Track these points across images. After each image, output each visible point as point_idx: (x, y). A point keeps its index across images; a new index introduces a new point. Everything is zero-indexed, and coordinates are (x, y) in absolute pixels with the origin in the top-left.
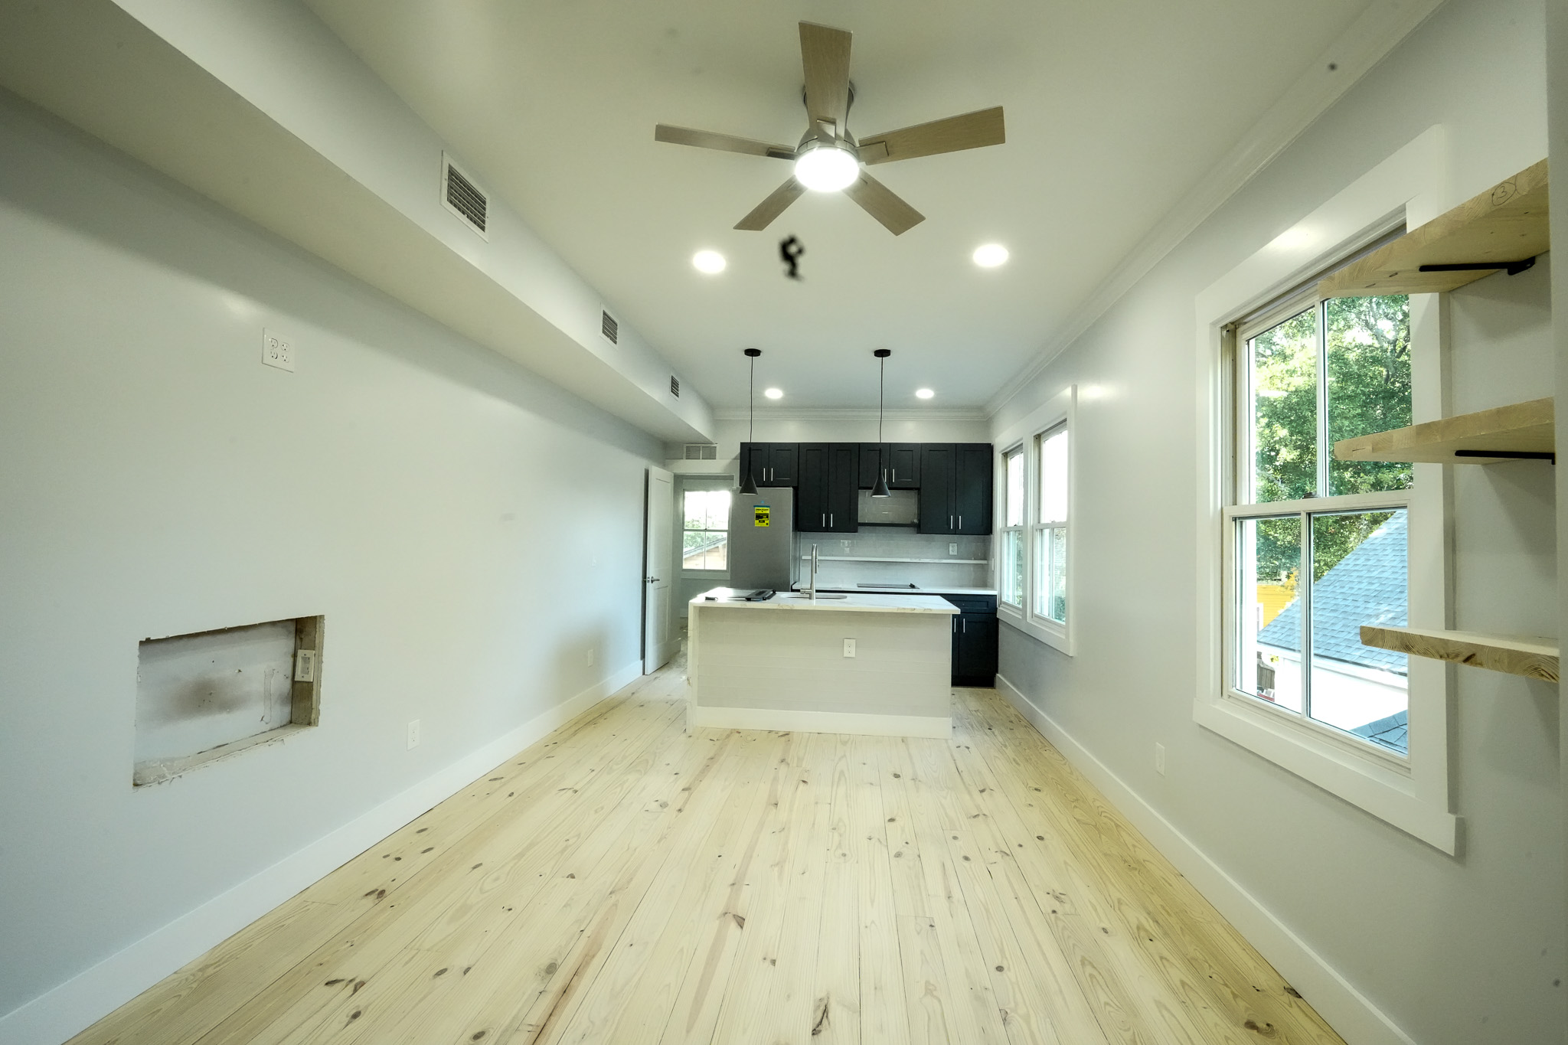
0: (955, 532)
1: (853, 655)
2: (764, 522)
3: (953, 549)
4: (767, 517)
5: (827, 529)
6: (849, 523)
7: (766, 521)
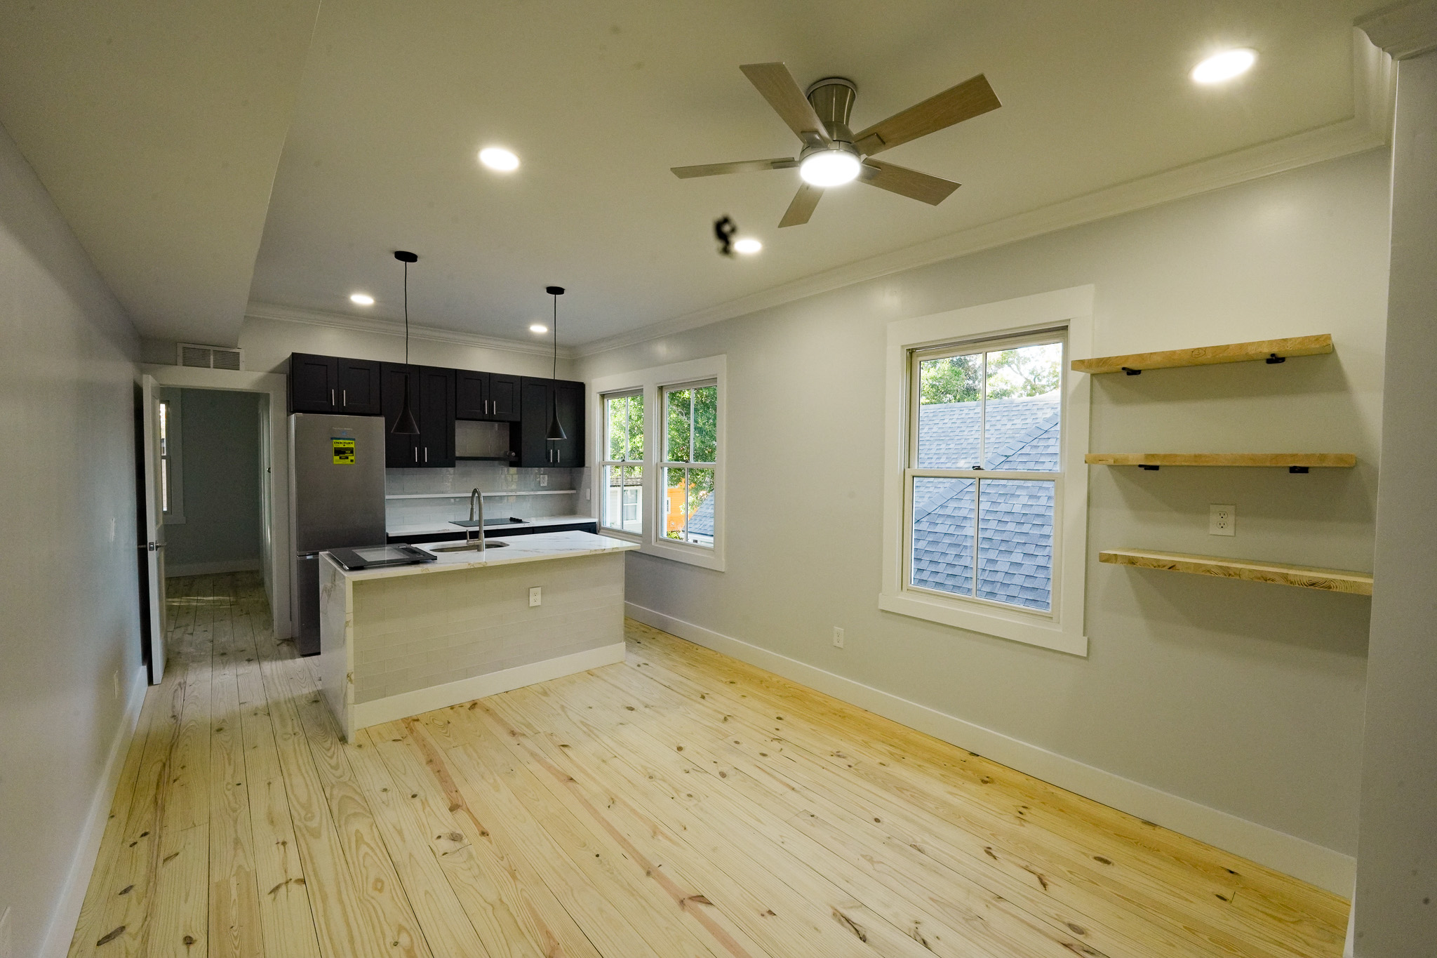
0: (555, 464)
1: (538, 603)
2: (347, 458)
3: (544, 480)
4: (352, 452)
5: (421, 464)
6: (445, 457)
7: (350, 458)
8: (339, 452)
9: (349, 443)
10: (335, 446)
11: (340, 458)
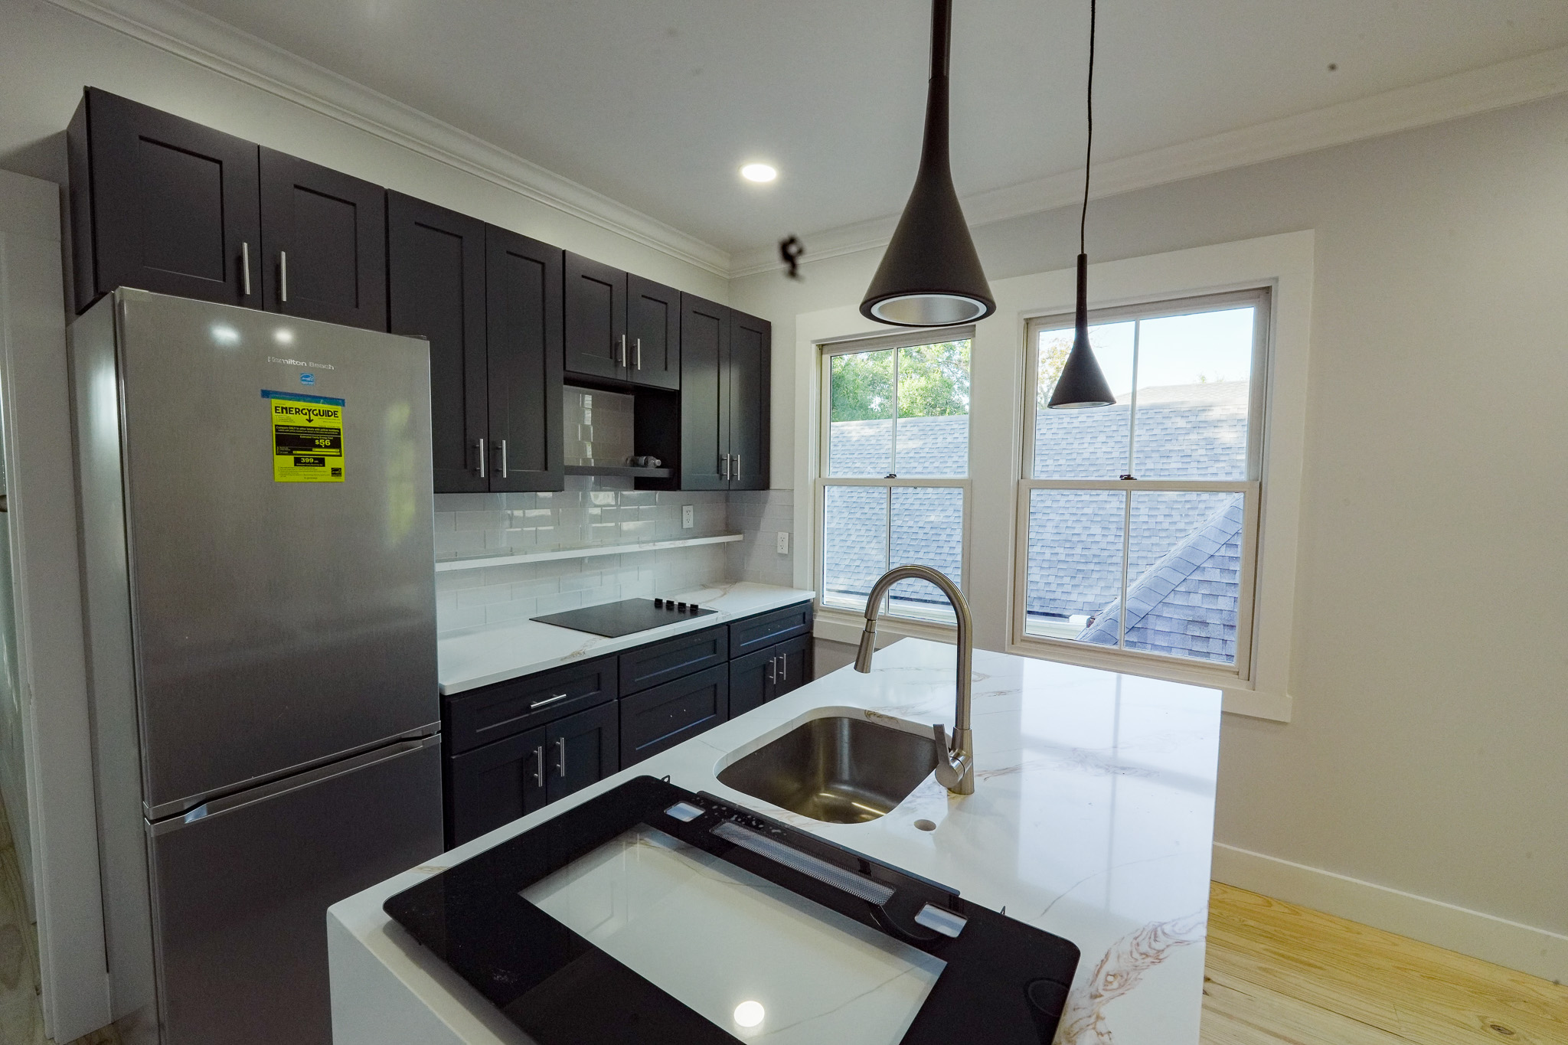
2: (321, 462)
3: (689, 517)
4: (335, 444)
5: (492, 484)
7: (331, 462)
8: (291, 441)
9: (327, 414)
10: (280, 419)
11: (298, 461)
